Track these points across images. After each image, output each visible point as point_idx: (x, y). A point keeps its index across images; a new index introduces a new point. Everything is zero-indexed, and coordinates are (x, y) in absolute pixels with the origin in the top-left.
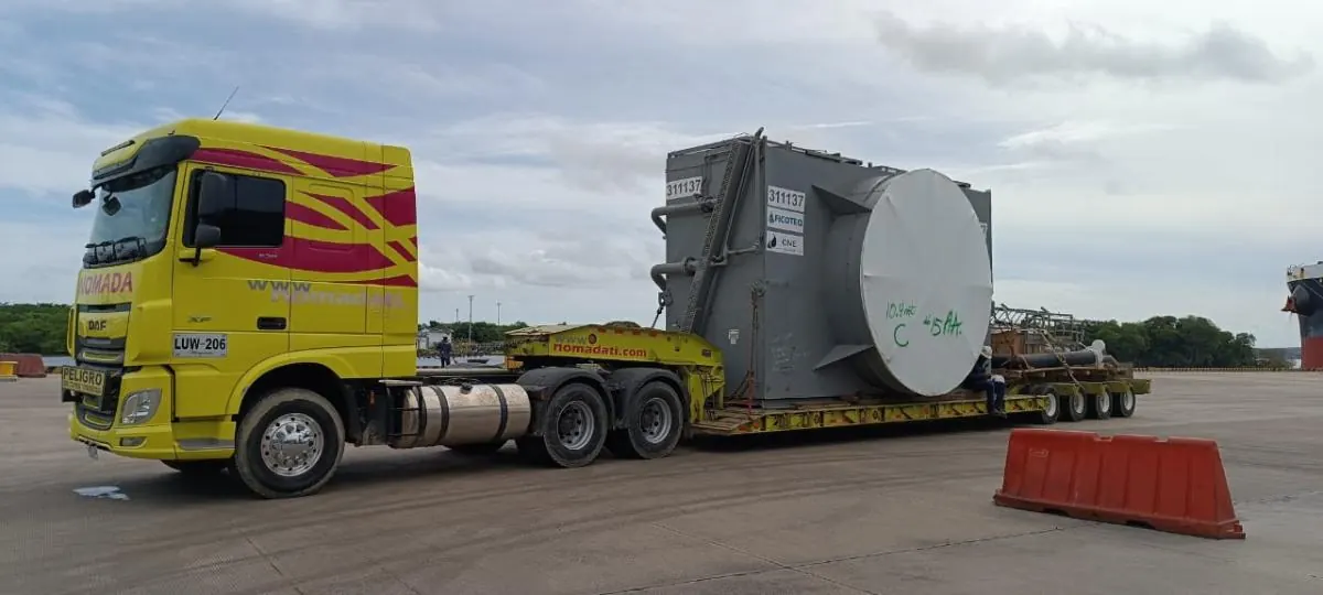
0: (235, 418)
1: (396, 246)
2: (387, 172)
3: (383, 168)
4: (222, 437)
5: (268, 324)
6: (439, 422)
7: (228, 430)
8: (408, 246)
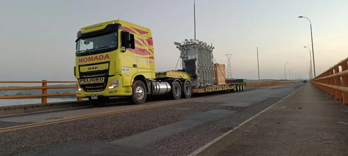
0: (132, 86)
1: (150, 50)
2: (148, 34)
3: (147, 33)
4: (130, 91)
5: (135, 66)
6: (158, 90)
7: (131, 89)
8: (152, 50)
